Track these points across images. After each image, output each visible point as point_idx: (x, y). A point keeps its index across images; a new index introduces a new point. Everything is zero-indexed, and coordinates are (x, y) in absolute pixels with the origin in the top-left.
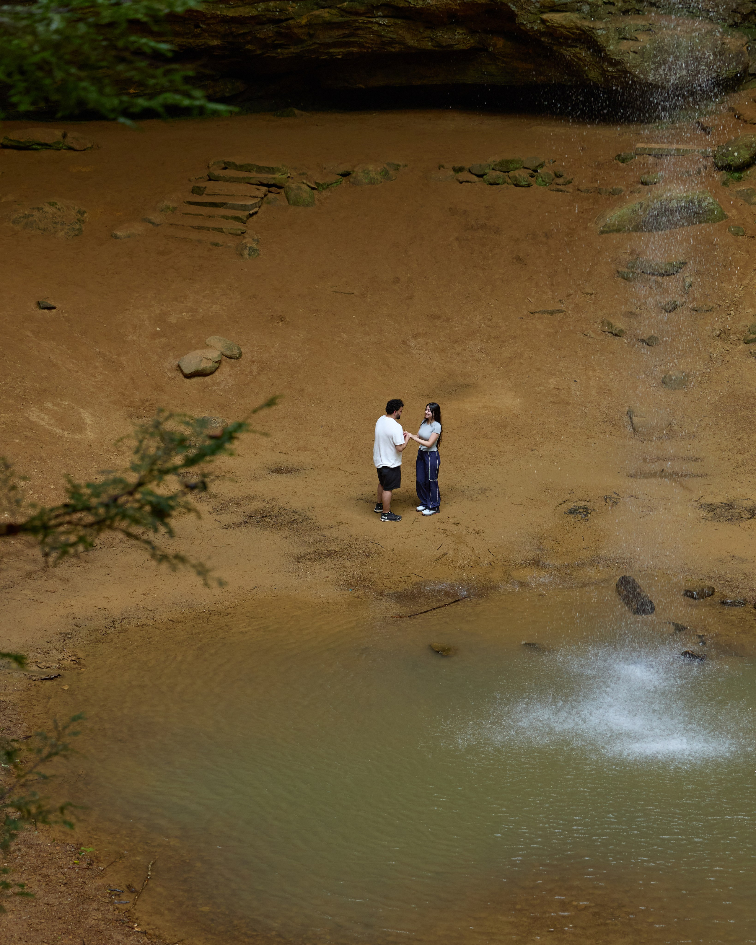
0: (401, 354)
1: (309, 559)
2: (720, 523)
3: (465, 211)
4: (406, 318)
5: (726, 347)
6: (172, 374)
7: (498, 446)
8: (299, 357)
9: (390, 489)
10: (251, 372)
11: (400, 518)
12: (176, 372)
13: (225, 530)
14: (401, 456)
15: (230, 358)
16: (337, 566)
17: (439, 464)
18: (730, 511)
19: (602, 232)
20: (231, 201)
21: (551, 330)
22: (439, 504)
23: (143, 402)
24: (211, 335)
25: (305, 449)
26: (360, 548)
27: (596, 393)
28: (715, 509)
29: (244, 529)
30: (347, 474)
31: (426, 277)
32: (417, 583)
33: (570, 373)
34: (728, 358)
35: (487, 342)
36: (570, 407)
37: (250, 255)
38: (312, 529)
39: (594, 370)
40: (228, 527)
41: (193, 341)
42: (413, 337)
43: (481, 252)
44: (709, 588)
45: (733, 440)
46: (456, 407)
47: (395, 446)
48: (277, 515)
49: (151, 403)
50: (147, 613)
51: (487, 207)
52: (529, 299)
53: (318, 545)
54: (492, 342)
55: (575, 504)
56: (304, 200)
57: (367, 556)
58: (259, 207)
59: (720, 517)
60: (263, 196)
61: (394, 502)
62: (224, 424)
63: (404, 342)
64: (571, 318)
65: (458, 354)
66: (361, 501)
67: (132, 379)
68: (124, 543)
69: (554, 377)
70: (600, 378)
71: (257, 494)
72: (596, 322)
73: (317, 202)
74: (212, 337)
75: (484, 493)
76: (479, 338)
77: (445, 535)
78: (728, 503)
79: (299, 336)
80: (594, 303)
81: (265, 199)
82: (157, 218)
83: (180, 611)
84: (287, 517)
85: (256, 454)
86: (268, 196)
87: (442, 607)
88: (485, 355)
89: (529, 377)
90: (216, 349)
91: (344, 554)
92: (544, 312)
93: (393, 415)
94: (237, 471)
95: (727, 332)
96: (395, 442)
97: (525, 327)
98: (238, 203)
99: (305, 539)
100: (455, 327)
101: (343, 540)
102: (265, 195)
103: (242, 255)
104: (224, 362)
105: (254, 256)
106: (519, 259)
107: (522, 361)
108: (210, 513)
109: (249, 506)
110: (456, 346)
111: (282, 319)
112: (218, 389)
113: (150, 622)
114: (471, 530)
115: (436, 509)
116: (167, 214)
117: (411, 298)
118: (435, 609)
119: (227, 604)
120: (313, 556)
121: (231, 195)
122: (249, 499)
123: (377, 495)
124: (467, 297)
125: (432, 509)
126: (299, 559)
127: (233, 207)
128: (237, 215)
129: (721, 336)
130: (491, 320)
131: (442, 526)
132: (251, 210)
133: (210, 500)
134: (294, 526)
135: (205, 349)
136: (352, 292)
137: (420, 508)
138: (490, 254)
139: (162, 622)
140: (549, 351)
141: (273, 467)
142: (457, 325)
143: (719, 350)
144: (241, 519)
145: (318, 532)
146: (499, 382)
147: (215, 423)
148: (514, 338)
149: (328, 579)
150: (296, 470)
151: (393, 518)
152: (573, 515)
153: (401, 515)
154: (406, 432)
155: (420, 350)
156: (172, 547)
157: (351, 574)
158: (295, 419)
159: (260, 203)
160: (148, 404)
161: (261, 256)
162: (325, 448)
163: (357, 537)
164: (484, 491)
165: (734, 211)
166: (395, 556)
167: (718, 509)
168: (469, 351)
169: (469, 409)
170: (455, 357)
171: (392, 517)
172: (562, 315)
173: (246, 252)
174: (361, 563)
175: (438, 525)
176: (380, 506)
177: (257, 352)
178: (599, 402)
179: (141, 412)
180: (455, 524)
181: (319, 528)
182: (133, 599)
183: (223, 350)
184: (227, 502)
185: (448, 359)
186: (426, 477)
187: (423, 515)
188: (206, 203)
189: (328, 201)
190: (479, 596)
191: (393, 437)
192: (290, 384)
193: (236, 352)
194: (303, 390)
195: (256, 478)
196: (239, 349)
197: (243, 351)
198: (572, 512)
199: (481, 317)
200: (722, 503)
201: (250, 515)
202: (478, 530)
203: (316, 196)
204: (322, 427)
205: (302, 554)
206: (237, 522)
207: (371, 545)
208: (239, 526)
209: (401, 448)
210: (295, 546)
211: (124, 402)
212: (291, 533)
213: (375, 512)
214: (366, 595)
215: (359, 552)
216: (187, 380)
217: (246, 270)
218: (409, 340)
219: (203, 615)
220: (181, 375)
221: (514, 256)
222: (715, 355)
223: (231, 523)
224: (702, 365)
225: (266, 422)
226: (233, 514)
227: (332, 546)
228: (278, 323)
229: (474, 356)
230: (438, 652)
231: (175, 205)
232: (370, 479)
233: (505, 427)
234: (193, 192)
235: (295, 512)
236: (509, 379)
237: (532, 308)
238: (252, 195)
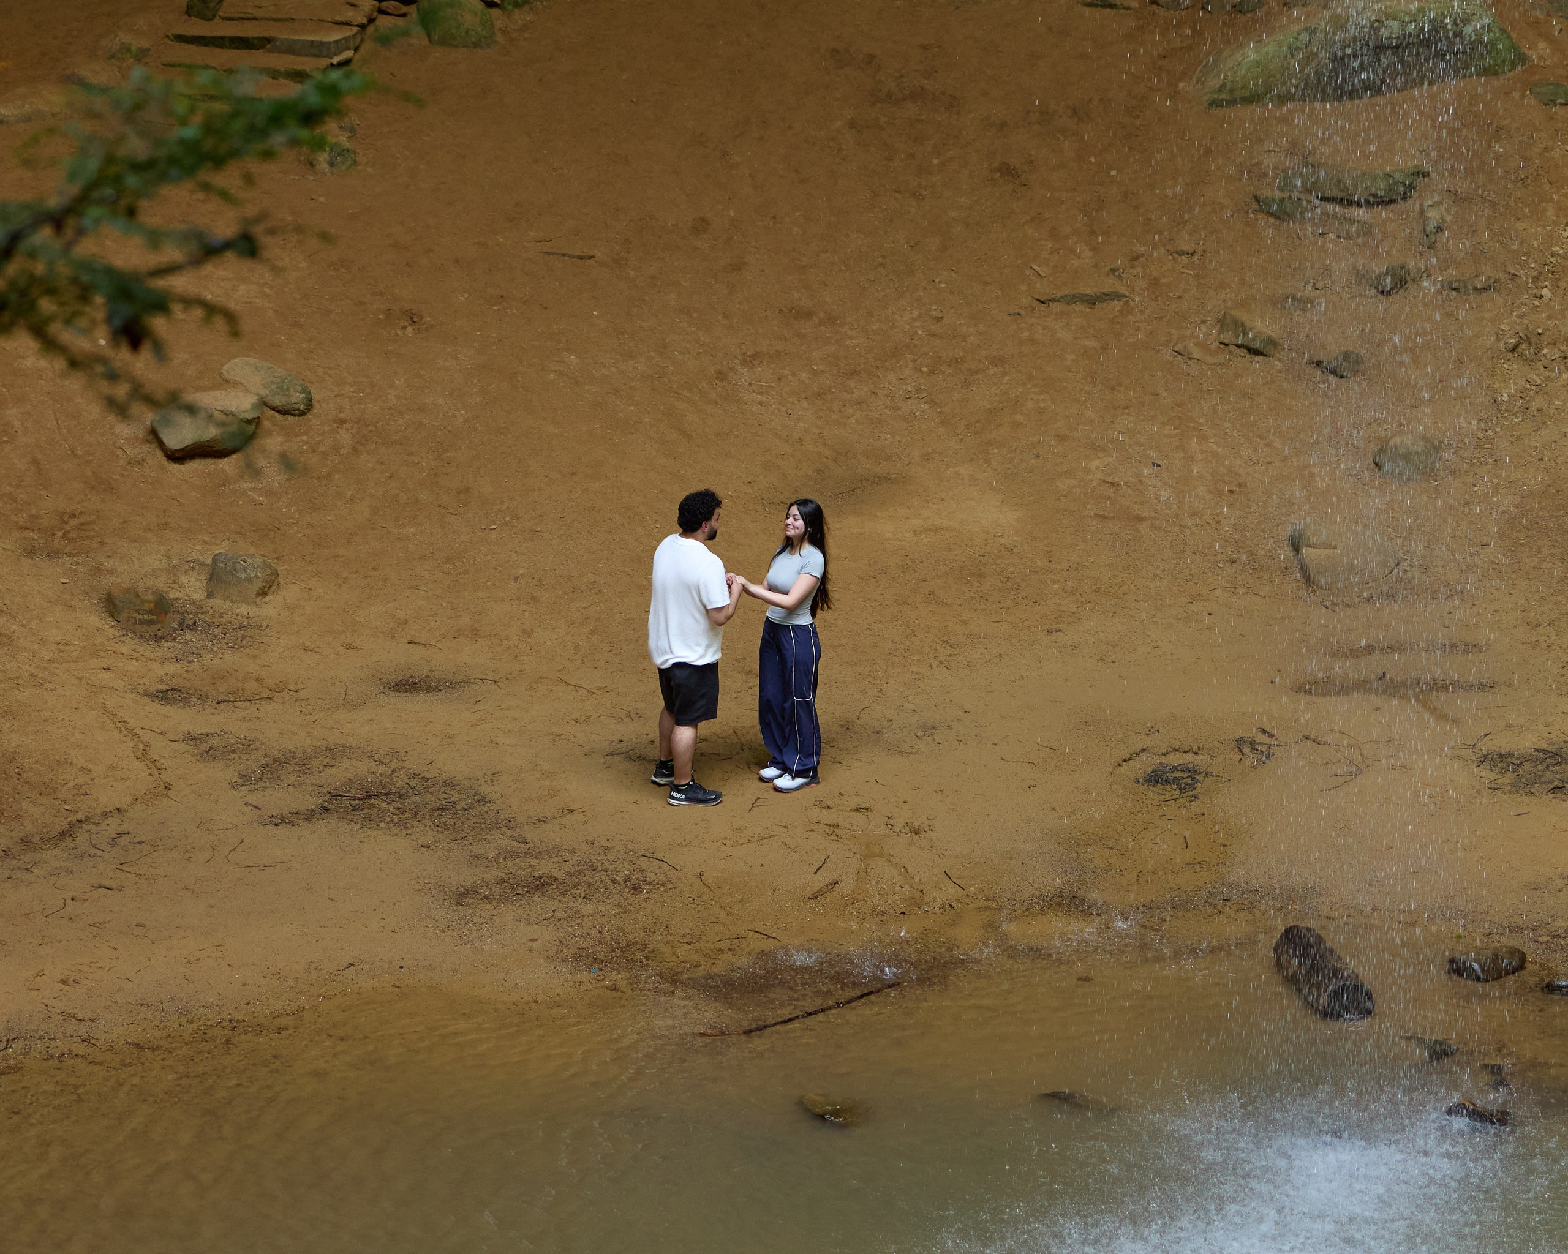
0: (716, 403)
1: (486, 897)
2: (1531, 797)
3: (871, 58)
4: (726, 317)
5: (1533, 376)
6: (137, 451)
7: (965, 622)
8: (457, 410)
9: (692, 722)
10: (336, 448)
11: (718, 796)
12: (146, 447)
13: (271, 827)
14: (720, 639)
15: (284, 412)
16: (558, 914)
17: (819, 657)
18: (1558, 768)
19: (1213, 104)
20: (283, 34)
21: (1091, 343)
22: (818, 762)
23: (62, 517)
24: (235, 357)
25: (475, 634)
26: (616, 871)
27: (1209, 491)
28: (1520, 765)
29: (320, 826)
30: (582, 692)
31: (774, 217)
32: (763, 953)
33: (1142, 445)
34: (1537, 402)
35: (931, 372)
36: (1144, 528)
37: (331, 164)
38: (495, 826)
39: (1203, 438)
40: (279, 821)
41: (189, 372)
42: (744, 363)
43: (913, 156)
44: (1513, 951)
45: (1559, 598)
46: (855, 531)
47: (707, 610)
48: (404, 792)
49: (82, 520)
50: (72, 1027)
51: (925, 48)
52: (1035, 267)
53: (509, 863)
54: (943, 373)
55: (1164, 760)
56: (467, 32)
57: (636, 889)
58: (356, 50)
59: (1533, 784)
60: (365, 21)
61: (702, 755)
62: (268, 571)
63: (721, 376)
64: (1142, 312)
65: (859, 403)
66: (617, 758)
67: (36, 462)
68: (14, 858)
69: (1101, 454)
70: (1215, 454)
71: (353, 742)
72: (1204, 322)
73: (500, 38)
74: (237, 360)
75: (931, 735)
76: (911, 365)
77: (834, 837)
78: (1552, 749)
79: (457, 359)
80: (1197, 277)
81: (371, 29)
82: (97, 73)
83: (157, 1023)
84: (429, 798)
85: (349, 647)
86: (378, 22)
87: (830, 1008)
88: (926, 406)
89: (1038, 456)
90: (247, 390)
91: (576, 886)
92: (1073, 299)
93: (700, 531)
94: (300, 686)
95: (1533, 340)
96: (705, 600)
97: (1026, 334)
98: (304, 38)
99: (477, 849)
100: (851, 338)
101: (573, 851)
102: (371, 20)
103: (312, 164)
104: (266, 424)
105: (344, 167)
106: (1008, 171)
107: (1019, 418)
108: (234, 787)
109: (333, 771)
110: (852, 383)
111: (413, 318)
112: (251, 489)
113: (81, 1049)
114: (899, 823)
115: (810, 774)
116: (124, 65)
117: (738, 267)
118: (811, 1014)
119: (279, 1005)
120: (497, 889)
121: (286, 20)
122: (333, 753)
123: (657, 744)
124: (881, 264)
125: (799, 774)
126: (462, 896)
127: (291, 49)
128: (299, 67)
129: (1519, 350)
130: (939, 319)
131: (825, 816)
132: (336, 55)
133: (233, 756)
134: (447, 818)
135: (218, 389)
136: (591, 254)
137: (770, 772)
138: (935, 162)
139: (111, 1048)
140: (1087, 393)
141: (394, 679)
142: (853, 333)
143: (1515, 384)
144: (311, 803)
145: (509, 833)
146: (964, 470)
147: (245, 570)
148: (998, 361)
149: (535, 944)
150: (451, 685)
151: (701, 796)
152: (1159, 787)
153: (720, 790)
154: (732, 574)
155: (762, 393)
156: (135, 869)
157: (594, 933)
158: (448, 560)
159: (358, 38)
160: (74, 522)
161: (360, 168)
162: (524, 632)
163: (609, 844)
164: (929, 730)
165: (1542, 45)
166: (706, 890)
167: (1527, 766)
168: (887, 396)
169: (889, 535)
170: (850, 411)
171: (697, 794)
172: (1117, 305)
173: (323, 158)
174: (619, 905)
175: (816, 813)
176: (666, 767)
177: (350, 398)
178: (1217, 515)
179: (57, 541)
180: (858, 810)
181: (510, 824)
182: (35, 992)
183: (264, 392)
184: (275, 760)
185: (834, 416)
186: (786, 692)
187: (777, 789)
188: (222, 38)
189: (526, 35)
190: (923, 981)
191: (702, 587)
192: (436, 475)
193: (297, 398)
194: (467, 490)
195: (349, 704)
196: (305, 390)
197: (316, 396)
198: (1156, 778)
199: (916, 313)
200: (1536, 750)
201: (335, 793)
202: (916, 825)
203: (498, 24)
204: (516, 579)
205: (468, 885)
206: (302, 809)
207: (644, 863)
208: (307, 819)
209: (721, 617)
210: (451, 866)
211: (14, 518)
212: (440, 836)
213: (654, 782)
214: (633, 983)
215: (613, 881)
216: (175, 467)
217: (322, 199)
218: (736, 372)
219: (217, 1031)
220: (159, 454)
221: (996, 164)
222: (1506, 398)
223: (285, 812)
224: (1474, 422)
225: (374, 569)
226: (291, 789)
227: (546, 867)
228: (404, 328)
229: (899, 409)
230: (822, 1117)
231: (145, 43)
232: (640, 705)
233: (981, 575)
234: (188, 13)
235: (449, 784)
236: (987, 461)
237: (1042, 289)
238: (338, 18)
